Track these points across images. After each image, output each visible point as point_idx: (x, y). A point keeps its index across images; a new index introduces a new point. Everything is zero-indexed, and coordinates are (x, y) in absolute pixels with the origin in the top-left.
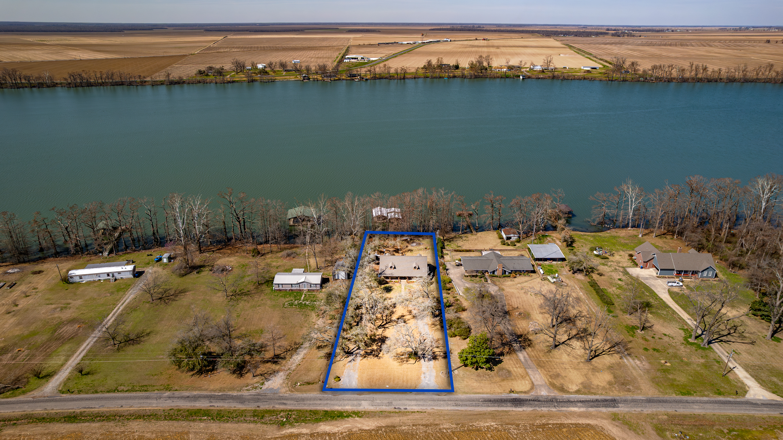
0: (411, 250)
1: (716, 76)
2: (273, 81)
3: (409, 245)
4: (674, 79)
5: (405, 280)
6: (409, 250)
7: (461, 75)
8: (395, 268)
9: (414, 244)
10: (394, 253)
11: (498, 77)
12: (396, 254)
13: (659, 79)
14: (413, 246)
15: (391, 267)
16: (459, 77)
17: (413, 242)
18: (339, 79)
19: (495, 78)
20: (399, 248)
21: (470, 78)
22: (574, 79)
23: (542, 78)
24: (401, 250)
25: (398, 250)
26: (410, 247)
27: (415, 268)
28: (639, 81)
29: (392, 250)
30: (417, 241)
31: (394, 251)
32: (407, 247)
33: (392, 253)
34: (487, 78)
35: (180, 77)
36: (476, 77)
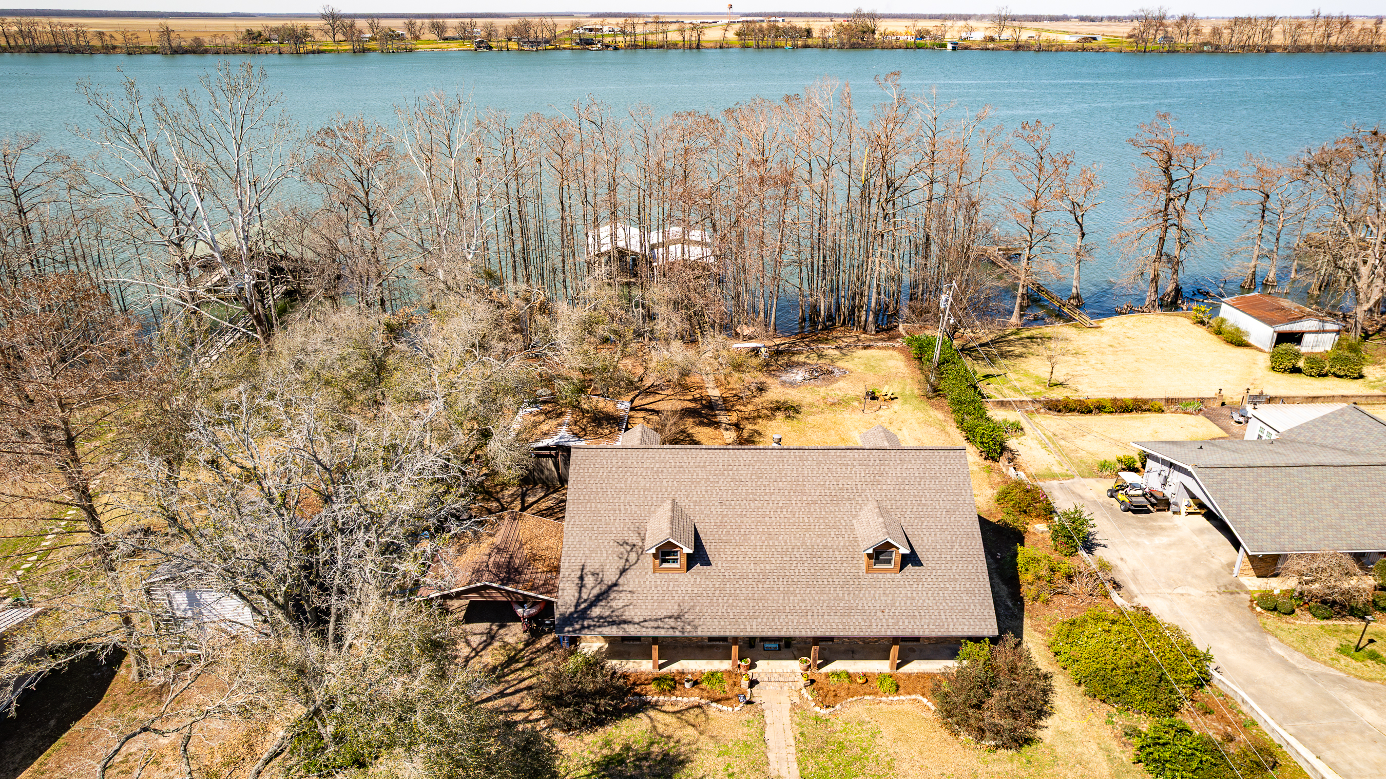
0: (790, 410)
1: (1367, 40)
2: (411, 51)
3: (770, 381)
4: (1279, 47)
5: (794, 666)
6: (778, 407)
7: (820, 43)
8: (699, 557)
9: (799, 375)
10: (689, 424)
11: (900, 48)
12: (702, 433)
13: (1248, 49)
14: (793, 384)
15: (666, 553)
16: (816, 47)
17: (790, 366)
18: (556, 49)
19: (893, 48)
20: (715, 393)
21: (841, 48)
22: (1062, 51)
23: (993, 49)
24: (726, 405)
25: (711, 405)
26: (776, 392)
27: (880, 553)
28: (1203, 52)
29: (670, 404)
30: (813, 360)
31: (687, 413)
32: (761, 389)
33: (671, 429)
34: (877, 47)
35: (197, 39)
36: (854, 47)
